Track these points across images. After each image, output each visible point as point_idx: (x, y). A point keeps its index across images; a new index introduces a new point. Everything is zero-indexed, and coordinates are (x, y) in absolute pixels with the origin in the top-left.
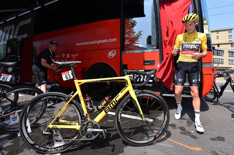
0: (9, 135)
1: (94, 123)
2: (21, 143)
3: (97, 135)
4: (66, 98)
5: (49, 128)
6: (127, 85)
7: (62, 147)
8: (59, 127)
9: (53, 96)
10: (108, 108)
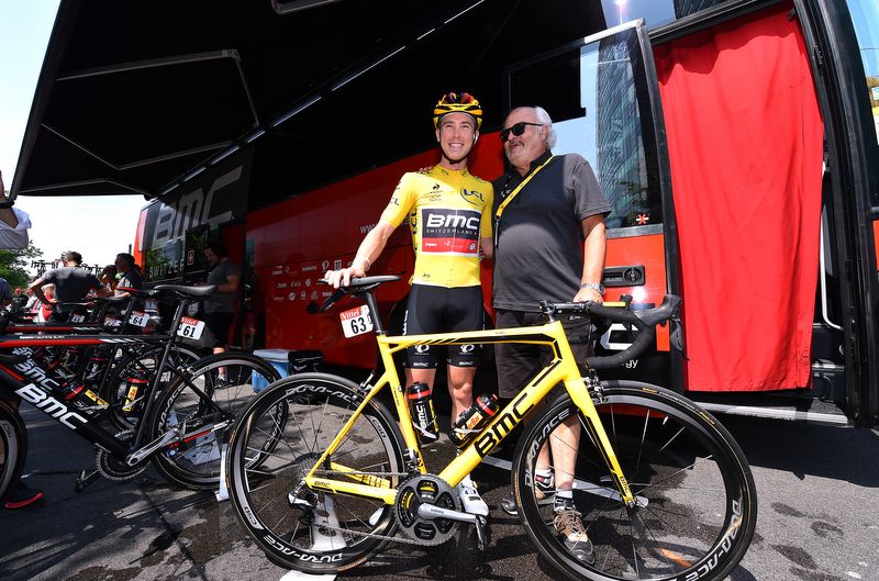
0: (193, 493)
1: (442, 489)
2: (224, 521)
3: (453, 532)
4: (353, 394)
5: (306, 485)
6: (556, 359)
7: (340, 555)
8: (335, 485)
9: (317, 384)
10: (488, 438)
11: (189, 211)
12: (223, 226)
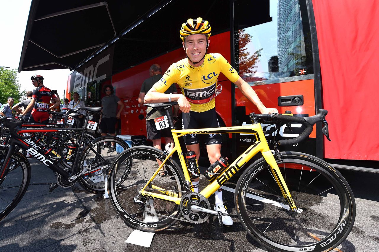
0: (94, 195)
1: (202, 199)
6: (257, 141)
7: (157, 225)
11: (88, 75)
12: (102, 81)
